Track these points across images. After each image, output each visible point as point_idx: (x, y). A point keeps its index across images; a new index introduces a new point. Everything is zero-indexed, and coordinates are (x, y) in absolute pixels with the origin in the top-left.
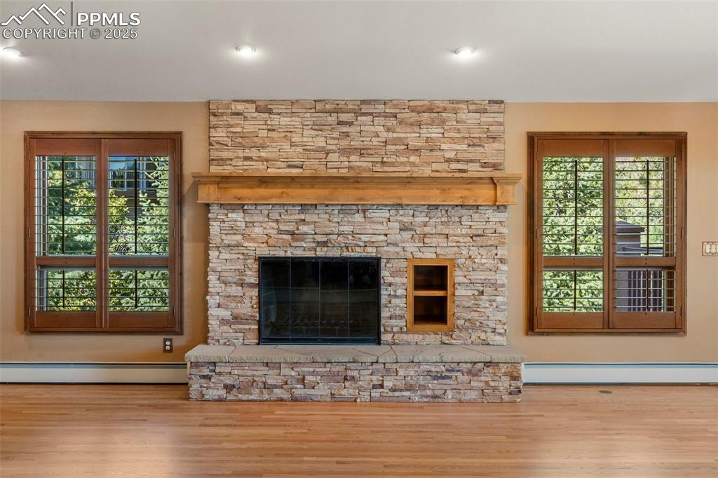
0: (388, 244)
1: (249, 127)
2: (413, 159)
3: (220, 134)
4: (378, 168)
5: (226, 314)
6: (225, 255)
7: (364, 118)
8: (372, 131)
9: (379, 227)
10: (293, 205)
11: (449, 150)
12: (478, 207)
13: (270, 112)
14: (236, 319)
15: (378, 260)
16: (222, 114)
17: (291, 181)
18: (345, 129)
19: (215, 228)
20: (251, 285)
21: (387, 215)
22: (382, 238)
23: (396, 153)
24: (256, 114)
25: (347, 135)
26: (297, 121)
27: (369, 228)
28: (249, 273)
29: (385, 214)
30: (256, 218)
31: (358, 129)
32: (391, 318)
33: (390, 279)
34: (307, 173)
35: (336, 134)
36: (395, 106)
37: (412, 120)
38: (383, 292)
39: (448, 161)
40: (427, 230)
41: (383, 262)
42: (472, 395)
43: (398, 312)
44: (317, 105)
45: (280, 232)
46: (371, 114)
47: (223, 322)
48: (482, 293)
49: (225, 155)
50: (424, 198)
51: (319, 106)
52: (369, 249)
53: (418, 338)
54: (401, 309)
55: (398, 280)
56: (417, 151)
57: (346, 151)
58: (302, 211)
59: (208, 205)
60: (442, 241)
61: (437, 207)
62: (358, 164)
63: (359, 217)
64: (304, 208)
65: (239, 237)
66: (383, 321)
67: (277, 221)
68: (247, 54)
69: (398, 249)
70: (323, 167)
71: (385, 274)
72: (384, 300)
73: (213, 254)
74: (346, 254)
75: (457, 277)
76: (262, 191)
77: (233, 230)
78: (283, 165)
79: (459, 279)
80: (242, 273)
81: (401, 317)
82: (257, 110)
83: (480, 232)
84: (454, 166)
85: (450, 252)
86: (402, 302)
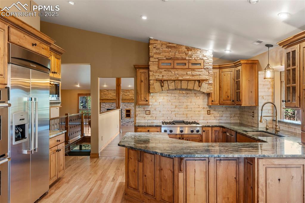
1: (106, 93)
3: (102, 94)
6: (103, 109)
11: (130, 96)
13: (108, 91)
15: (122, 109)
16: (103, 91)
17: (111, 100)
19: (101, 105)
21: (123, 104)
23: (124, 96)
26: (111, 92)
30: (107, 104)
33: (123, 112)
34: (113, 98)
37: (126, 92)
39: (130, 97)
40: (128, 105)
42: (132, 125)
45: (109, 106)
49: (103, 96)
50: (127, 102)
53: (126, 119)
56: (126, 96)
59: (101, 103)
61: (129, 103)
64: (112, 103)
66: (122, 117)
67: (109, 104)
68: (105, 86)
69: (124, 108)
72: (122, 114)
73: (101, 108)
76: (107, 101)
77: (104, 106)
78: (110, 97)
79: (131, 111)
81: (124, 116)
85: (130, 108)
86: (124, 114)
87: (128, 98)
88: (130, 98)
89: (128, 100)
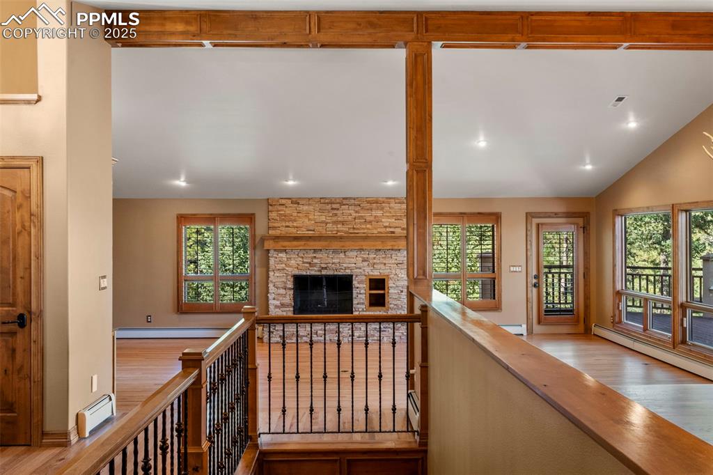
0: (357, 268)
1: (288, 211)
2: (368, 226)
3: (273, 215)
4: (351, 231)
5: (278, 303)
6: (277, 274)
7: (344, 207)
8: (348, 212)
9: (352, 260)
10: (310, 250)
11: (386, 221)
12: (399, 250)
13: (298, 204)
14: (283, 305)
15: (351, 276)
16: (275, 205)
17: (310, 238)
18: (335, 212)
19: (272, 261)
20: (290, 289)
21: (356, 254)
22: (354, 265)
23: (361, 223)
24: (291, 205)
25: (336, 215)
26: (311, 208)
27: (347, 260)
28: (289, 283)
29: (355, 253)
30: (292, 256)
31: (341, 212)
32: (358, 304)
33: (358, 285)
34: (317, 234)
35: (331, 215)
36: (359, 201)
37: (368, 207)
38: (354, 292)
39: (386, 227)
40: (375, 261)
41: (354, 277)
43: (362, 301)
44: (323, 201)
45: (304, 263)
46: (347, 204)
47: (276, 307)
48: (402, 291)
49: (276, 225)
50: (374, 246)
51: (322, 201)
52: (347, 271)
54: (363, 300)
55: (361, 286)
56: (370, 222)
57: (335, 223)
58: (314, 253)
59: (268, 250)
60: (382, 266)
61: (380, 250)
62: (341, 229)
63: (342, 255)
64: (315, 251)
65: (284, 265)
66: (354, 306)
67: (302, 257)
68: (291, 183)
69: (360, 270)
70: (325, 231)
71: (355, 283)
72: (354, 295)
73: (271, 274)
74: (336, 273)
75: (390, 283)
76: (295, 243)
77: (281, 262)
78: (305, 230)
79: (390, 285)
80: (285, 283)
81: (363, 304)
82: (292, 203)
83: (401, 262)
84: (388, 230)
85: (386, 272)
86: (363, 296)
87: (375, 232)
88: (383, 230)
89: (377, 238)
